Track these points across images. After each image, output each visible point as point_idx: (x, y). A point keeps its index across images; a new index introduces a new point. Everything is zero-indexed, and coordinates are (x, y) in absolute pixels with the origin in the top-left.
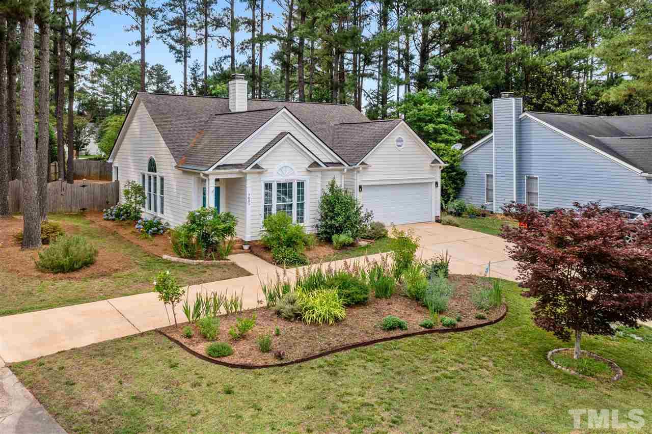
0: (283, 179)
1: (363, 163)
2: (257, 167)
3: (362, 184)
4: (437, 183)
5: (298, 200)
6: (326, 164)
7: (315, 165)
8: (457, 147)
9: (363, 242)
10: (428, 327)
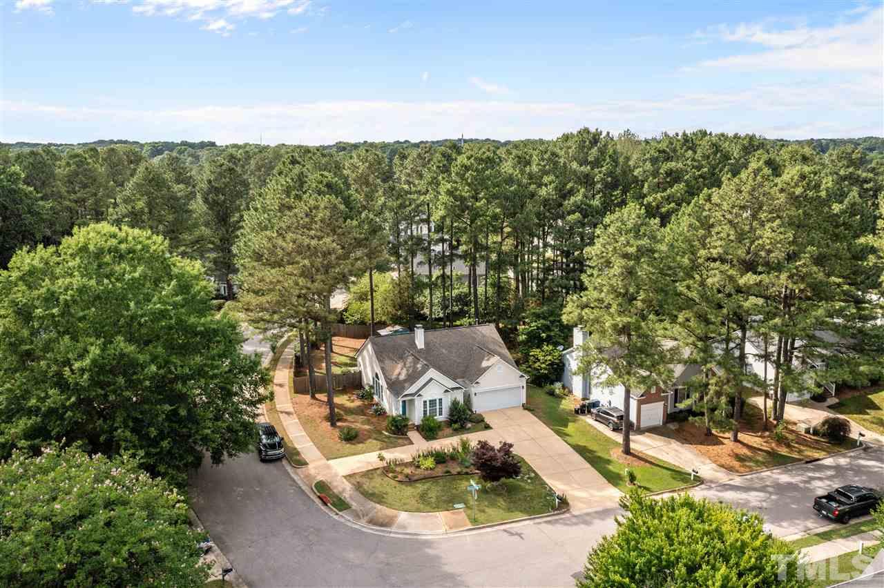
0: (431, 399)
1: (477, 383)
2: (420, 395)
3: (476, 392)
4: (523, 387)
5: (439, 406)
6: (453, 389)
7: (446, 391)
8: (561, 348)
9: (469, 425)
10: (459, 473)
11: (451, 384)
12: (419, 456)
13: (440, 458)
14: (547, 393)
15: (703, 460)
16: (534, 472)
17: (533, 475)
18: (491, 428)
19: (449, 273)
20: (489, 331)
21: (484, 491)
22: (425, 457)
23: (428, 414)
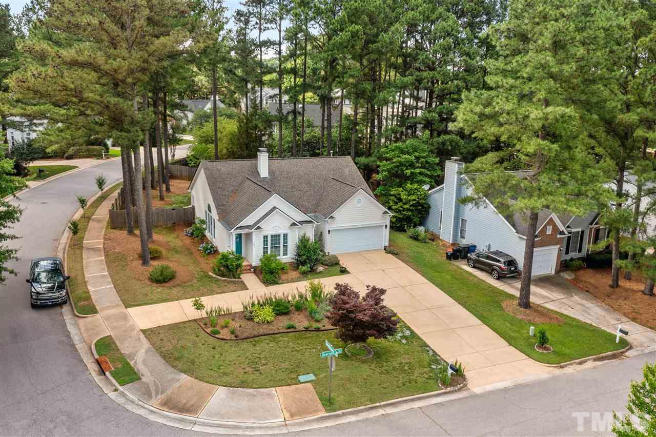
0: (274, 233)
1: (332, 217)
2: (259, 228)
3: (330, 229)
4: (386, 226)
5: (284, 243)
6: (302, 223)
7: (294, 224)
8: (426, 187)
9: (321, 268)
10: (307, 329)
11: (300, 216)
12: (253, 305)
13: (282, 309)
14: (411, 237)
15: (616, 316)
16: (409, 328)
17: (407, 333)
18: (348, 273)
19: (301, 110)
20: (347, 163)
21: (344, 356)
22: (261, 305)
23: (269, 252)
